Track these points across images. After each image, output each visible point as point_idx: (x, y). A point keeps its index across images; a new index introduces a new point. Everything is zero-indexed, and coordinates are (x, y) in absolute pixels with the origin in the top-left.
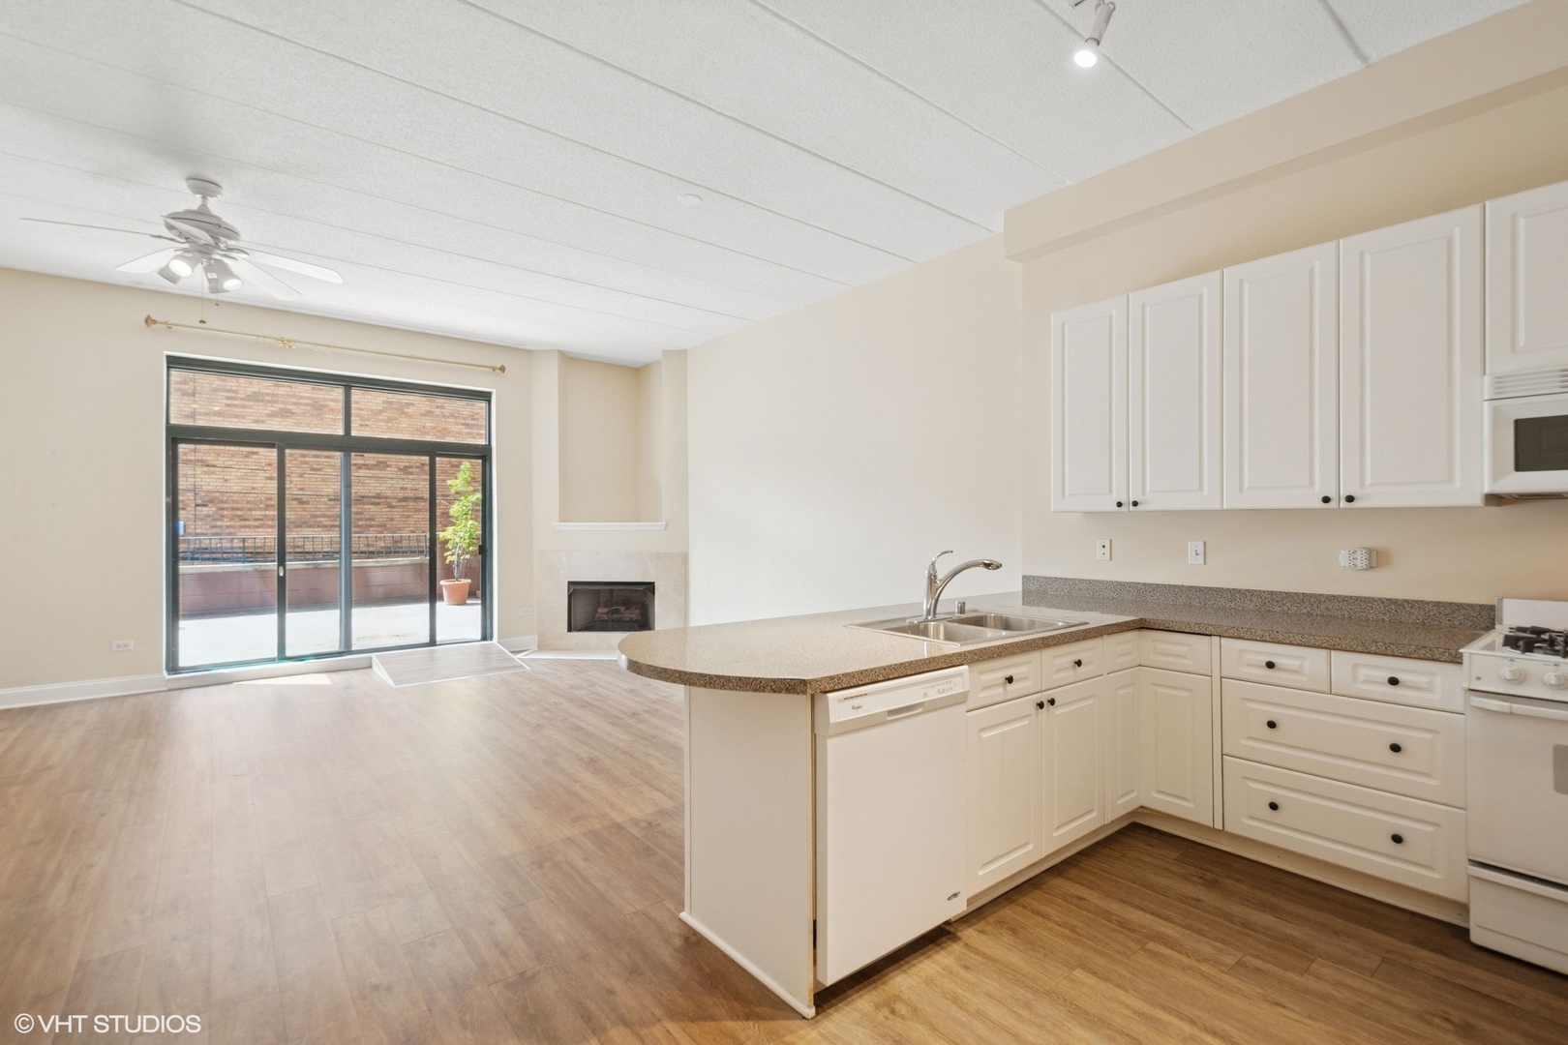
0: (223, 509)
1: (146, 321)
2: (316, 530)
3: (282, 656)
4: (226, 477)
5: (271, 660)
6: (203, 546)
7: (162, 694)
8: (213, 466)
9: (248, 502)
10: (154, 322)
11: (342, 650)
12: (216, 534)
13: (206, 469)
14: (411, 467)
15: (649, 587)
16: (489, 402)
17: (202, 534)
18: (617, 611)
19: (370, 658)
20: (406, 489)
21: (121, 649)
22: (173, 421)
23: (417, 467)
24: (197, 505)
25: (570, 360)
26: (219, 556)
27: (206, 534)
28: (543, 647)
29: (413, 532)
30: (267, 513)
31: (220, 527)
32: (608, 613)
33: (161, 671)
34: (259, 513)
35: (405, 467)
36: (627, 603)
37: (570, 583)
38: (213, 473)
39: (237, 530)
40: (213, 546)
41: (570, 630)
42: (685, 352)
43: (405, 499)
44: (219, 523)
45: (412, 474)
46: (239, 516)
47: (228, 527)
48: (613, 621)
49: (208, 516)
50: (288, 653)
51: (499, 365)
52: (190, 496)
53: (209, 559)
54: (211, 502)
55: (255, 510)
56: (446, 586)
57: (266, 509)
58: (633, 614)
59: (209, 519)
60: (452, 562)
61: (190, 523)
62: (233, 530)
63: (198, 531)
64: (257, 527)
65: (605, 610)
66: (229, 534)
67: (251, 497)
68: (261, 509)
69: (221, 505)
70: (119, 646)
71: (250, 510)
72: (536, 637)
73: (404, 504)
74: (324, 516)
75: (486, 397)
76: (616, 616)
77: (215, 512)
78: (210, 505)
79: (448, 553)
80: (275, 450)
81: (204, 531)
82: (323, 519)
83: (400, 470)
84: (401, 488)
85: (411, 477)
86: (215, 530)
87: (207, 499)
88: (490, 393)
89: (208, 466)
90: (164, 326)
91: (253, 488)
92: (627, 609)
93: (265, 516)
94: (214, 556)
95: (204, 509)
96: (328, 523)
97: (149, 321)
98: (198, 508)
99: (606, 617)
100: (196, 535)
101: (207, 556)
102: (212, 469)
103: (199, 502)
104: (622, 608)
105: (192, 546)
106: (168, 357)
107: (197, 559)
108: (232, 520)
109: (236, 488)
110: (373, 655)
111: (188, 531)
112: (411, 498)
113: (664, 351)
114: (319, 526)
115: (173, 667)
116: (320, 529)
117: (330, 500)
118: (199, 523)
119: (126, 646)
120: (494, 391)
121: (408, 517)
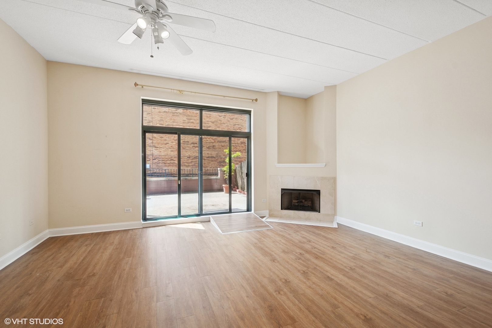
0: (159, 160)
1: (135, 84)
2: (184, 167)
3: (180, 215)
4: (160, 151)
5: (176, 217)
6: (155, 172)
7: (141, 229)
8: (157, 147)
9: (166, 158)
10: (138, 85)
11: (199, 214)
12: (158, 168)
13: (155, 148)
14: (210, 147)
15: (318, 192)
16: (250, 115)
17: (154, 168)
18: (301, 202)
19: (210, 217)
20: (209, 154)
21: (128, 211)
22: (144, 124)
23: (212, 147)
24: (153, 159)
25: (282, 96)
26: (159, 175)
27: (155, 168)
28: (271, 216)
29: (211, 168)
30: (171, 162)
31: (159, 166)
32: (298, 202)
33: (141, 220)
34: (169, 162)
35: (209, 147)
36: (306, 198)
37: (282, 189)
38: (157, 149)
39: (163, 167)
40: (157, 172)
41: (282, 209)
42: (336, 85)
43: (208, 157)
44: (158, 165)
45: (210, 149)
46: (164, 163)
47: (161, 166)
48: (300, 206)
49: (156, 163)
50: (182, 214)
51: (255, 99)
52: (151, 156)
53: (156, 176)
54: (157, 158)
55: (168, 161)
56: (224, 187)
57: (171, 161)
58: (309, 203)
59: (156, 164)
60: (226, 178)
61: (151, 165)
62: (162, 167)
63: (153, 167)
64: (168, 166)
65: (296, 201)
66: (161, 168)
67: (167, 157)
68: (169, 161)
69: (159, 159)
70: (127, 210)
71: (167, 161)
72: (268, 211)
73: (208, 159)
74: (186, 163)
75: (249, 112)
76: (302, 204)
77: (158, 161)
78: (156, 159)
79: (225, 175)
80: (177, 135)
81: (155, 167)
82: (186, 164)
83: (207, 148)
84: (207, 154)
85: (210, 150)
86: (157, 167)
87: (156, 157)
88: (250, 111)
89: (156, 147)
90: (141, 86)
91: (167, 154)
92: (305, 201)
93: (171, 163)
94: (157, 175)
95: (155, 160)
96: (187, 165)
97: (136, 84)
98: (153, 160)
99: (297, 204)
100: (153, 168)
101: (156, 175)
102: (157, 148)
103: (154, 158)
104: (303, 201)
105: (152, 172)
106: (142, 99)
107: (153, 176)
108: (162, 164)
109: (163, 154)
110: (210, 216)
111: (151, 167)
112: (210, 157)
113: (325, 87)
114: (185, 166)
115: (145, 219)
116: (185, 167)
117: (188, 158)
118: (154, 165)
119: (129, 210)
120: (252, 110)
121: (209, 163)
